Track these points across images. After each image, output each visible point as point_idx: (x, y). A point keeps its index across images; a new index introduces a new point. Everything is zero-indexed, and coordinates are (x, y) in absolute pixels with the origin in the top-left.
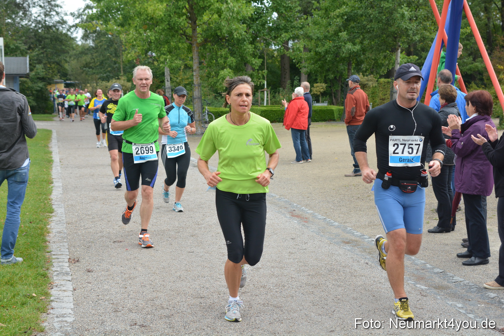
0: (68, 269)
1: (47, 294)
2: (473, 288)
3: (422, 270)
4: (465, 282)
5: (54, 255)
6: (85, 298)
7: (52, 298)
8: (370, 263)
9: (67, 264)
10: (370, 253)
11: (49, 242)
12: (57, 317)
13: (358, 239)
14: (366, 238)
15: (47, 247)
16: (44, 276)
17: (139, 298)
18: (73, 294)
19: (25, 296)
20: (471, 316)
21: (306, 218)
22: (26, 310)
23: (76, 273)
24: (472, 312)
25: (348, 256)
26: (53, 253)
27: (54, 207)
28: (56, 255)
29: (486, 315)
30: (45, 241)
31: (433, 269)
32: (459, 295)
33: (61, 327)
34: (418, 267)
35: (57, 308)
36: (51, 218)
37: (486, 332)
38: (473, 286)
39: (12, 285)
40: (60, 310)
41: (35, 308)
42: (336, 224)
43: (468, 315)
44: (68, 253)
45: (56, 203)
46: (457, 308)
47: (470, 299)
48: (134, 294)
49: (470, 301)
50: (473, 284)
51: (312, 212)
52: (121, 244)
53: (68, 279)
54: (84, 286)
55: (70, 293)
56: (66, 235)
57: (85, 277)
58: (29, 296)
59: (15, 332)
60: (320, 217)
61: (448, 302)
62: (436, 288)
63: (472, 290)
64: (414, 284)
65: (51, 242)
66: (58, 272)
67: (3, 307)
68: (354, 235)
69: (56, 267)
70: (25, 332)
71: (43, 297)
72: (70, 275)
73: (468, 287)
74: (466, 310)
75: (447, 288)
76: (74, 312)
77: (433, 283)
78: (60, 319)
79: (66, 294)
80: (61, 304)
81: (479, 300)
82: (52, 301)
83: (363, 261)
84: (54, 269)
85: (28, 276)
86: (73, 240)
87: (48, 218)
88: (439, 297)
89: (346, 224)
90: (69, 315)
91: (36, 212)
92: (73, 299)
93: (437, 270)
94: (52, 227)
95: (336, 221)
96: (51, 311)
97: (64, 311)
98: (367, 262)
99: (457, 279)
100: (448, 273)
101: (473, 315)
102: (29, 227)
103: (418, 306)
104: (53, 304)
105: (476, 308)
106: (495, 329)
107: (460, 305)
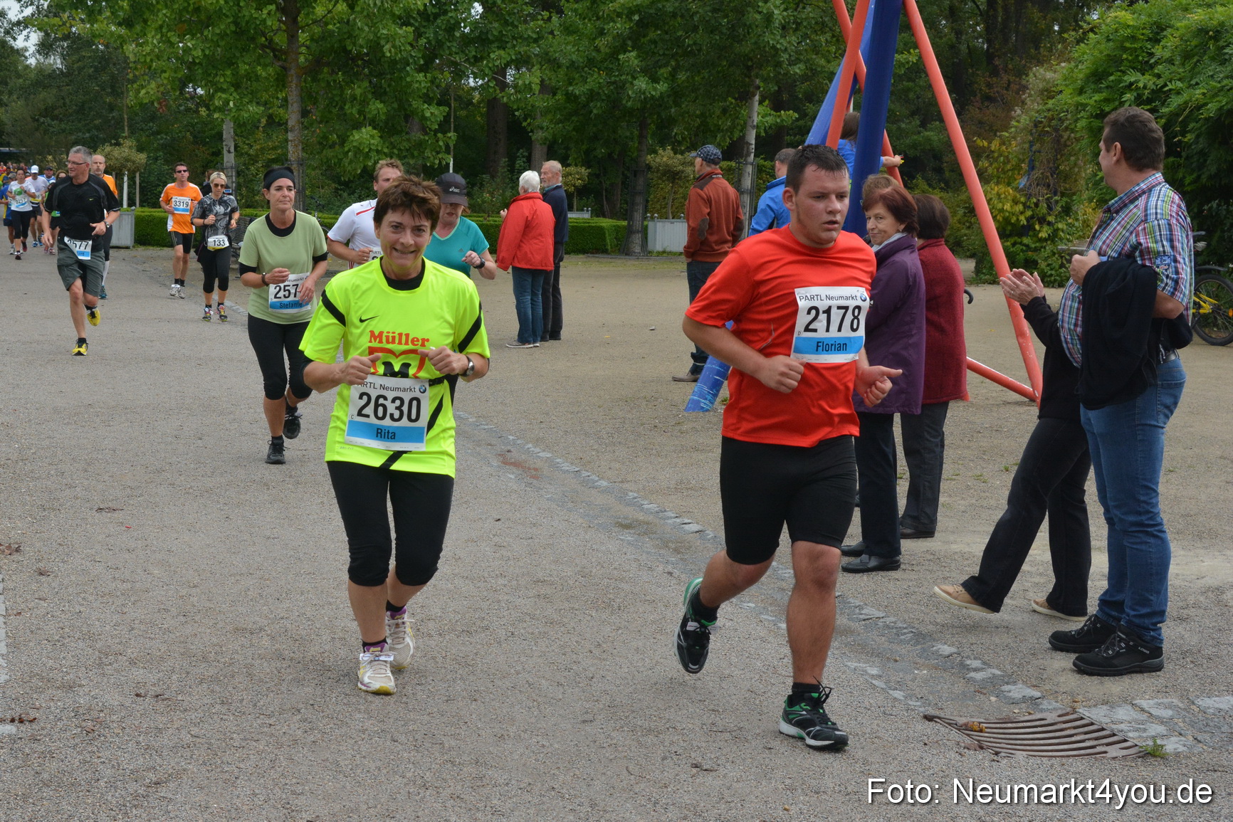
2: (905, 634)
4: (888, 620)
8: (676, 573)
10: (677, 551)
13: (651, 518)
17: (153, 636)
20: (898, 694)
21: (536, 469)
23: (13, 578)
24: (900, 685)
25: (628, 556)
29: (932, 693)
32: (873, 649)
37: (928, 730)
38: (906, 628)
42: (603, 483)
43: (891, 692)
46: (867, 677)
47: (898, 658)
48: (142, 627)
49: (896, 661)
50: (905, 626)
51: (550, 455)
52: (115, 515)
54: (30, 606)
57: (34, 587)
60: (566, 466)
61: (849, 664)
63: (902, 637)
64: (773, 621)
68: (643, 510)
73: (894, 630)
74: (887, 682)
75: (849, 631)
76: (9, 662)
81: (918, 660)
83: (661, 568)
89: (626, 486)
95: (603, 478)
99: (871, 613)
100: (851, 600)
101: (902, 693)
105: (909, 677)
106: (950, 724)
107: (874, 671)
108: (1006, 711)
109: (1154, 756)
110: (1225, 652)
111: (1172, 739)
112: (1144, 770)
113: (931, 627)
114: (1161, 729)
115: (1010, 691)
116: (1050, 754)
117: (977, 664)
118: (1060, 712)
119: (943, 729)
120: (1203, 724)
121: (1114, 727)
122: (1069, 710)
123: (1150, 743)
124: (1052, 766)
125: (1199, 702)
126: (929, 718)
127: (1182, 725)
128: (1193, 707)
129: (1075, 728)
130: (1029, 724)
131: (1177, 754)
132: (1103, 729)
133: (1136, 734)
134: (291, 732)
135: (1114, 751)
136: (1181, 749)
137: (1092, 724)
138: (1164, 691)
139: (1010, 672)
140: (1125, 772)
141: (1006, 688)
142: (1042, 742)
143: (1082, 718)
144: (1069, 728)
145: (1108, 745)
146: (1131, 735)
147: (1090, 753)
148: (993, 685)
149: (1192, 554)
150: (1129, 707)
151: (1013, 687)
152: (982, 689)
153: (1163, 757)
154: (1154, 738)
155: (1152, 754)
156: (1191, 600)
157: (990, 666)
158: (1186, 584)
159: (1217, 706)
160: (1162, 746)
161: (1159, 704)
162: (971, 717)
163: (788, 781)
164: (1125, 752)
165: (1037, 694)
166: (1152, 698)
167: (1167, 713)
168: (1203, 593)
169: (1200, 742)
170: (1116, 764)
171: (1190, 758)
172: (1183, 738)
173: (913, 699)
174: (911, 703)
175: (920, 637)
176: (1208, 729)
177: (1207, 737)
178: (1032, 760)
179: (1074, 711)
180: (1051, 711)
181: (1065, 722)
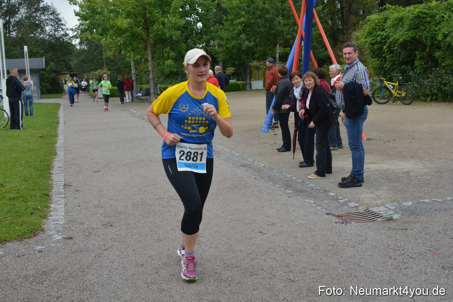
0: (63, 190)
1: (48, 207)
3: (290, 181)
4: (316, 187)
5: (55, 182)
6: (72, 208)
7: (51, 209)
8: (257, 178)
9: (63, 187)
10: (258, 172)
11: (53, 174)
12: (53, 221)
13: (251, 163)
14: (256, 163)
15: (51, 177)
16: (47, 195)
18: (65, 206)
19: (34, 208)
20: (319, 208)
21: (219, 152)
22: (33, 218)
23: (68, 193)
24: (320, 205)
25: (244, 174)
26: (54, 181)
27: (57, 152)
28: (56, 182)
29: (329, 207)
30: (50, 174)
31: (297, 180)
32: (312, 196)
33: (55, 228)
34: (288, 179)
35: (54, 216)
36: (55, 158)
37: (327, 218)
39: (25, 202)
40: (55, 217)
41: (40, 216)
42: (238, 154)
43: (317, 207)
44: (64, 180)
45: (59, 149)
46: (310, 204)
48: (105, 204)
49: (319, 198)
50: (321, 188)
51: (223, 148)
52: (99, 173)
53: (63, 197)
54: (72, 201)
55: (63, 206)
56: (63, 169)
57: (74, 195)
58: (36, 208)
59: (25, 232)
60: (227, 150)
61: (305, 200)
62: (298, 192)
63: (321, 192)
64: (284, 190)
65: (54, 173)
66: (56, 193)
67: (19, 216)
68: (248, 161)
69: (55, 190)
70: (31, 232)
71: (45, 209)
72: (64, 194)
73: (318, 190)
74: (316, 205)
75: (306, 191)
76: (65, 217)
77: (296, 189)
78: (55, 222)
79: (60, 206)
80: (56, 213)
81: (325, 198)
82: (51, 211)
83: (253, 177)
84: (54, 191)
85: (36, 196)
86: (68, 172)
87: (53, 159)
88: (299, 197)
89: (244, 155)
90: (61, 220)
91: (45, 155)
92: (65, 209)
93: (299, 181)
94: (55, 164)
95: (237, 153)
96: (50, 218)
97: (58, 217)
98: (256, 177)
99: (312, 185)
100: (306, 182)
101: (320, 207)
102: (40, 165)
103: (286, 204)
104: (51, 213)
105: (322, 203)
106: (333, 215)
107: (313, 202)
108: (349, 210)
109: (391, 220)
110: (410, 189)
111: (395, 215)
112: (388, 224)
113: (328, 188)
114: (392, 212)
115: (350, 205)
116: (362, 222)
117: (341, 198)
118: (364, 210)
119: (331, 217)
120: (404, 210)
121: (379, 212)
122: (367, 209)
123: (389, 216)
124: (362, 225)
125: (402, 204)
126: (328, 214)
127: (398, 211)
128: (401, 205)
129: (368, 214)
130: (356, 214)
131: (397, 219)
132: (376, 214)
133: (385, 214)
134: (145, 232)
135: (379, 220)
136: (398, 217)
137: (373, 212)
138: (393, 201)
139: (350, 199)
140: (382, 225)
141: (349, 204)
142: (359, 218)
143: (370, 211)
144: (367, 214)
145: (377, 218)
146: (384, 214)
147: (373, 220)
148: (345, 204)
149: (401, 162)
150: (383, 207)
151: (351, 203)
152: (343, 204)
153: (393, 220)
154: (390, 215)
155: (390, 219)
156: (400, 175)
157: (345, 198)
158: (399, 171)
159: (408, 205)
160: (392, 217)
161: (391, 205)
162: (340, 213)
163: (287, 235)
164: (382, 220)
165: (358, 205)
166: (390, 204)
167: (394, 207)
168: (403, 173)
169: (403, 215)
170: (380, 223)
171: (400, 220)
172: (398, 214)
173: (323, 209)
174: (322, 210)
175: (325, 191)
176: (405, 211)
177: (405, 213)
178: (356, 224)
179: (368, 209)
180: (361, 209)
181: (366, 212)
